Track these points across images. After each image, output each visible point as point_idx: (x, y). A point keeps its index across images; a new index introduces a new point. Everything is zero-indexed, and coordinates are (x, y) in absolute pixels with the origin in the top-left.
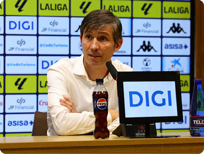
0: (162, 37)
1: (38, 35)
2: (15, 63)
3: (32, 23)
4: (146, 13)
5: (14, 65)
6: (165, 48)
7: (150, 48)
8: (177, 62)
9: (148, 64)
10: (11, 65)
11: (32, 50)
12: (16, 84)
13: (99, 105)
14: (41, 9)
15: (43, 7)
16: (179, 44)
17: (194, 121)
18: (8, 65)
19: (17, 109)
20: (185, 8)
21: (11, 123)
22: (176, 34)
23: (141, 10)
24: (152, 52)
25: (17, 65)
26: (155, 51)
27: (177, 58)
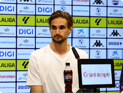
0: (107, 38)
1: (35, 37)
2: (23, 53)
3: (33, 30)
4: (98, 24)
5: (22, 54)
6: (109, 44)
7: (100, 44)
8: (115, 53)
9: (99, 54)
10: (20, 54)
11: (32, 45)
12: (23, 65)
13: (67, 78)
14: (38, 22)
15: (39, 21)
16: (117, 42)
17: (122, 87)
18: (18, 54)
19: (23, 79)
20: (120, 21)
21: (20, 87)
22: (115, 37)
23: (95, 22)
24: (101, 47)
25: (24, 54)
26: (103, 46)
27: (116, 50)
